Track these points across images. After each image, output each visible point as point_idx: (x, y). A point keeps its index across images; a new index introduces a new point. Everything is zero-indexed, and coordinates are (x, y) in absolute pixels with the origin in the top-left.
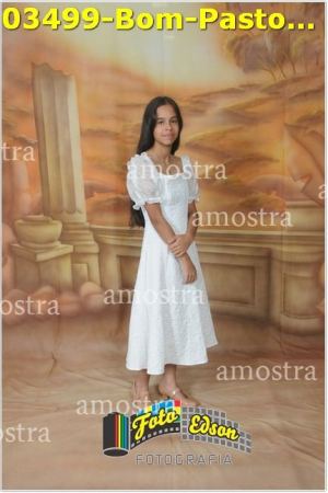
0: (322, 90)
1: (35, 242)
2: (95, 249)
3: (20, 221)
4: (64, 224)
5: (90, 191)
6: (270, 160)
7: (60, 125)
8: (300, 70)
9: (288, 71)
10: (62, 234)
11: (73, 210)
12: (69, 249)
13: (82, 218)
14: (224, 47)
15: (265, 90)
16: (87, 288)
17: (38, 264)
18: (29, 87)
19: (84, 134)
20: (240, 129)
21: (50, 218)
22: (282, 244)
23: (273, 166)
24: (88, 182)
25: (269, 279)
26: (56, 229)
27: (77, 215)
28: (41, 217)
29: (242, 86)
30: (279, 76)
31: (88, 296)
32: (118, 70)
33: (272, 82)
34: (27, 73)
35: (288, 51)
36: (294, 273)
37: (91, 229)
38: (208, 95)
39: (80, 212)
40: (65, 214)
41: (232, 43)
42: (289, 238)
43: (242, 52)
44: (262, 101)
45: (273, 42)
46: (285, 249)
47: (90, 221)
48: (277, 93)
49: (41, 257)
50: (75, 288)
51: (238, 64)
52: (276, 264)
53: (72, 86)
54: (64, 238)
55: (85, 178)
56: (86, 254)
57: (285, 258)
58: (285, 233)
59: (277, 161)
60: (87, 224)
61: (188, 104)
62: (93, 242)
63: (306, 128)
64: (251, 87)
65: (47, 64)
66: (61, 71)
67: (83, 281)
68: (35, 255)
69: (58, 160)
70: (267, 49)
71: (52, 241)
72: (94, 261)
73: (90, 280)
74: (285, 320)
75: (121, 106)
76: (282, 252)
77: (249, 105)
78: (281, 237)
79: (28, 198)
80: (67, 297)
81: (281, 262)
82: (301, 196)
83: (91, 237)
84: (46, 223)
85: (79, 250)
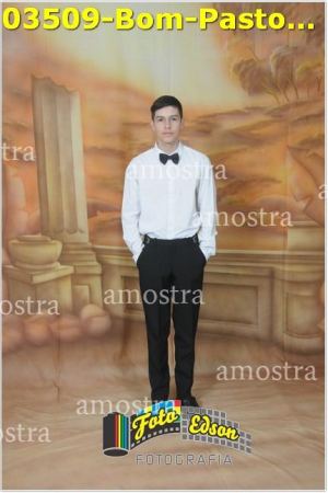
0: (322, 115)
1: (31, 263)
2: (98, 270)
3: (15, 241)
4: (64, 244)
5: (93, 210)
6: (273, 180)
7: (61, 142)
8: (303, 95)
9: (291, 95)
10: (62, 254)
11: (74, 229)
12: (69, 270)
13: (84, 238)
14: (231, 70)
15: (269, 113)
16: (88, 311)
17: (34, 287)
18: (29, 100)
19: (87, 151)
20: (245, 150)
21: (49, 239)
22: (283, 263)
23: (277, 187)
24: (91, 201)
25: (272, 298)
26: (55, 249)
27: (78, 234)
28: (39, 236)
29: (247, 108)
30: (282, 100)
31: (89, 319)
32: (124, 88)
33: (276, 106)
34: (27, 86)
35: (291, 76)
36: (295, 292)
37: (94, 249)
38: (214, 116)
39: (82, 232)
40: (65, 233)
41: (238, 66)
42: (292, 257)
43: (247, 75)
44: (265, 124)
45: (277, 67)
46: (287, 268)
47: (92, 241)
48: (281, 116)
49: (38, 279)
50: (75, 311)
51: (244, 87)
52: (278, 284)
53: (76, 102)
54: (63, 259)
55: (88, 197)
56: (87, 276)
57: (287, 277)
58: (287, 253)
59: (279, 182)
60: (90, 245)
61: (194, 124)
62: (96, 263)
63: (308, 150)
64: (255, 109)
65: (49, 78)
66: (63, 87)
67: (84, 303)
68: (32, 276)
69: (58, 178)
70: (271, 74)
71: (51, 262)
72: (96, 282)
73: (91, 302)
74: (287, 340)
75: (127, 125)
76: (284, 271)
77: (254, 127)
78: (284, 256)
79: (25, 217)
80: (67, 321)
81: (283, 281)
82: (304, 216)
83: (94, 257)
84: (44, 243)
85: (80, 271)
